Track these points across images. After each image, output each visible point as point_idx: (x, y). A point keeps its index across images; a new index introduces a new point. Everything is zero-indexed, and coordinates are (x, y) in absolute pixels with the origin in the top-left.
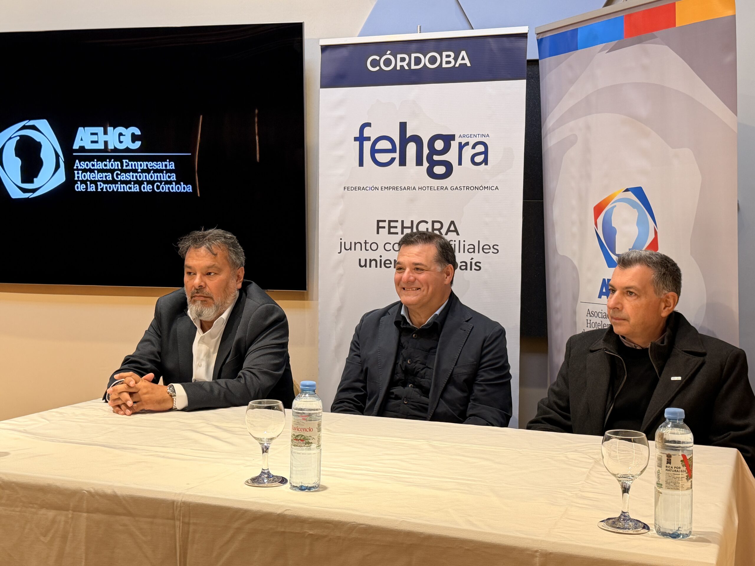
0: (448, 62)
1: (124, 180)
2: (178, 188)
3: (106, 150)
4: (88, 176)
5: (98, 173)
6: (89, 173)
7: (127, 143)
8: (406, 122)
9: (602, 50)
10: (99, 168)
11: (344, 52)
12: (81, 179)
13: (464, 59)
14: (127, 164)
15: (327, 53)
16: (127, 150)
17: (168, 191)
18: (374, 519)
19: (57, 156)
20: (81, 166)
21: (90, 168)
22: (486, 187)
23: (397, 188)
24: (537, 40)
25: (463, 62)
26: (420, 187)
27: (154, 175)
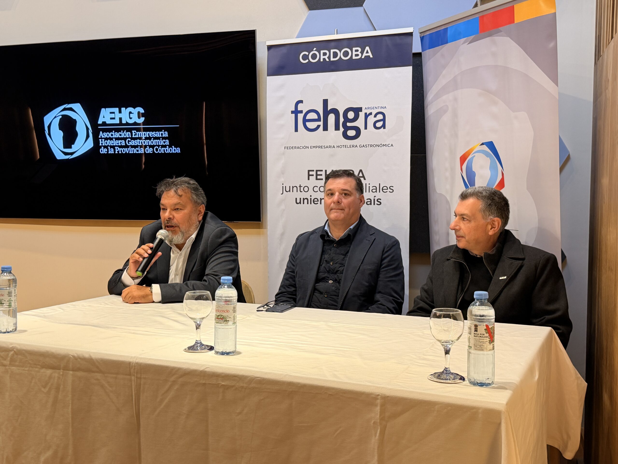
0: (357, 55)
1: (133, 145)
2: (171, 150)
3: (121, 124)
4: (109, 143)
5: (115, 140)
6: (110, 140)
7: (135, 119)
8: (328, 99)
9: (464, 43)
10: (116, 137)
11: (284, 50)
12: (104, 145)
13: (368, 52)
14: (135, 134)
15: (272, 50)
16: (135, 124)
17: (164, 152)
18: (266, 373)
19: (87, 129)
20: (103, 135)
21: (110, 137)
22: (384, 145)
23: (321, 147)
24: (420, 37)
25: (367, 55)
26: (338, 146)
27: (154, 141)
